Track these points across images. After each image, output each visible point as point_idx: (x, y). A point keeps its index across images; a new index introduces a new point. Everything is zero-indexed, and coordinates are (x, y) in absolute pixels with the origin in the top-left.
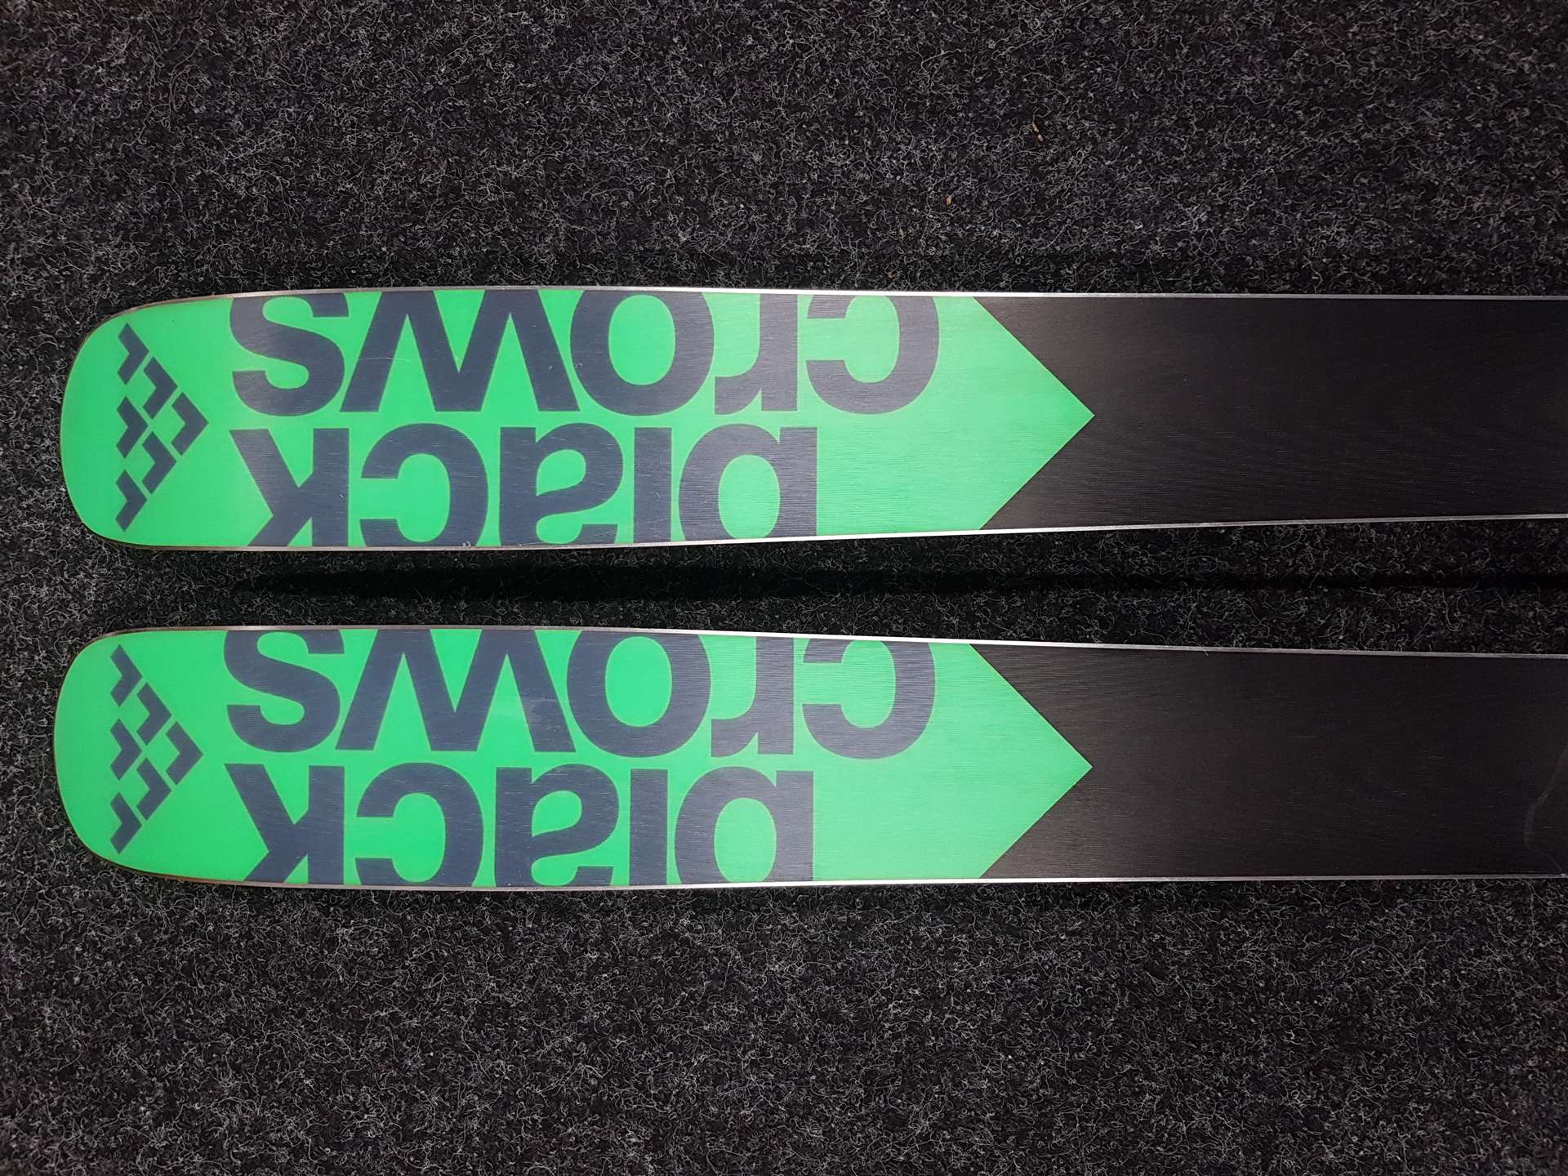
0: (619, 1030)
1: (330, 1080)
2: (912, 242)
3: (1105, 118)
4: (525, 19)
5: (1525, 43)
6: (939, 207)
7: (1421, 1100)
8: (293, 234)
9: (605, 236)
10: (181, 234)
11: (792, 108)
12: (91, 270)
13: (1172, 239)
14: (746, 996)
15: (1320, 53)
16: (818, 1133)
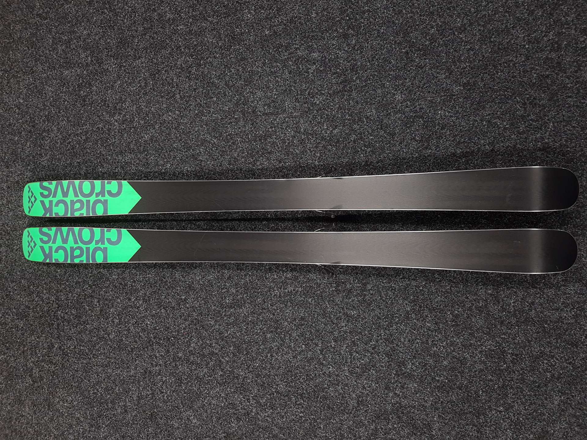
0: (94, 285)
1: (57, 292)
2: (130, 170)
3: (156, 151)
4: (80, 138)
5: (216, 138)
6: (134, 165)
7: (201, 298)
8: (51, 170)
9: (90, 170)
10: (37, 171)
11: (114, 150)
12: (26, 176)
13: (166, 169)
14: (110, 281)
15: (186, 140)
16: (119, 301)
